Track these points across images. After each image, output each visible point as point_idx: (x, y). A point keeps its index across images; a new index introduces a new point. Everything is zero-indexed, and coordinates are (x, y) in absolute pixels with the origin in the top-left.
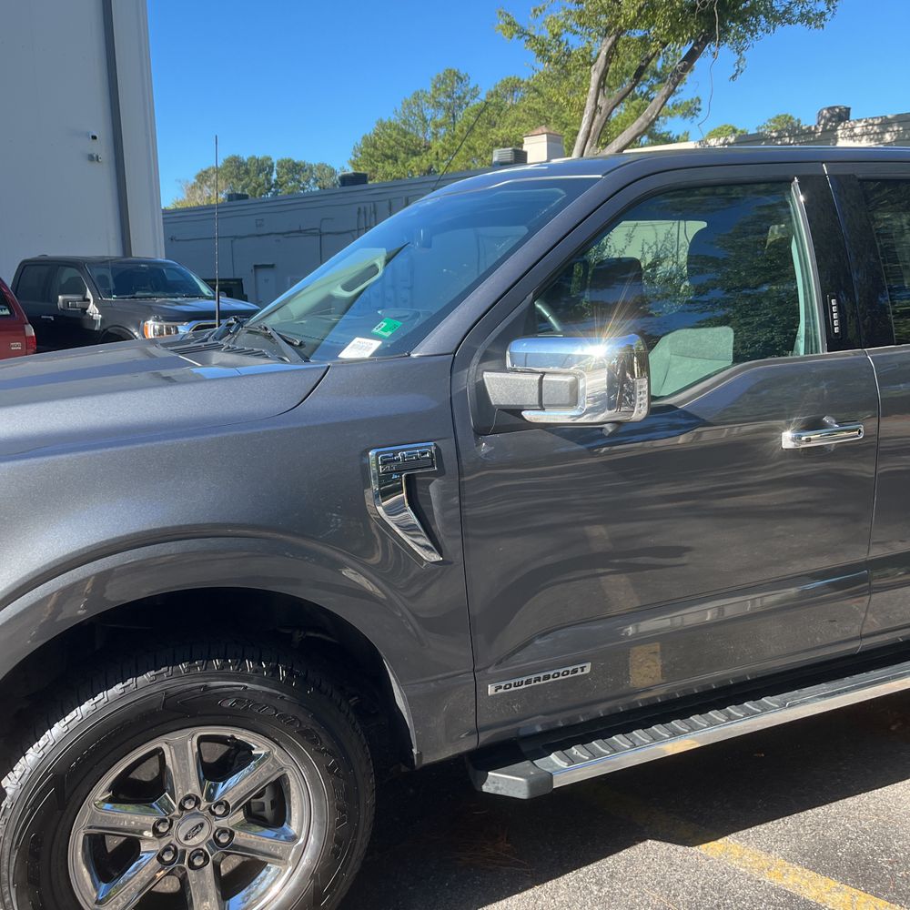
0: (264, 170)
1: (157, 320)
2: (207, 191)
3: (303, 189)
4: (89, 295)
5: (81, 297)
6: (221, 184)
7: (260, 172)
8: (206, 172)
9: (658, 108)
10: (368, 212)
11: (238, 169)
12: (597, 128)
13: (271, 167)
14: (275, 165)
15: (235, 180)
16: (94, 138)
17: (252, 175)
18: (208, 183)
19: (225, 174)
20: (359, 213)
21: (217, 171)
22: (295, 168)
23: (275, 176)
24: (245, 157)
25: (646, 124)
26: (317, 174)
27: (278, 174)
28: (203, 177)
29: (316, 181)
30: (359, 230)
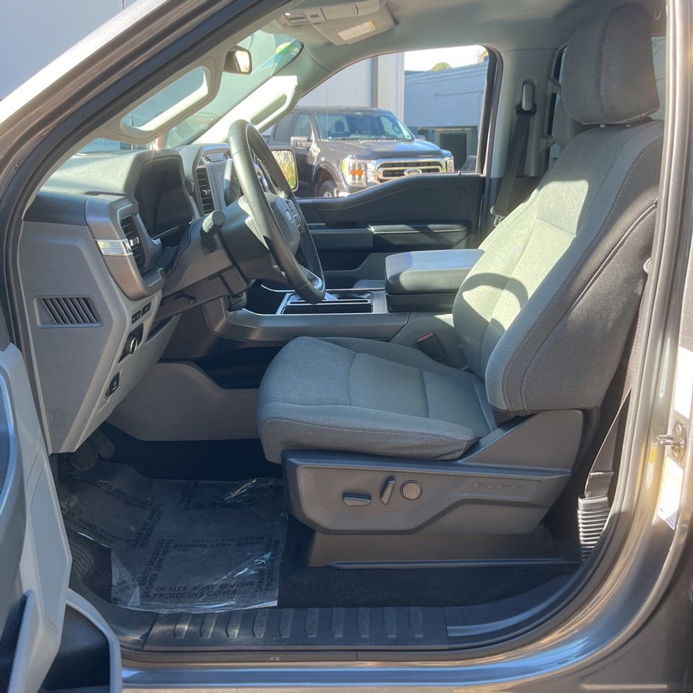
1: (352, 158)
4: (313, 137)
5: (306, 139)
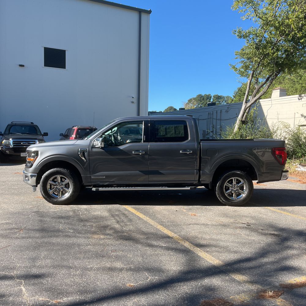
0: (209, 98)
2: (191, 105)
3: (221, 104)
6: (195, 103)
7: (207, 99)
8: (191, 99)
9: (267, 89)
10: (211, 114)
11: (201, 98)
12: (254, 94)
13: (211, 97)
14: (212, 97)
15: (199, 101)
16: (133, 98)
17: (205, 100)
18: (191, 103)
19: (197, 100)
20: (209, 114)
21: (194, 99)
22: (218, 97)
23: (212, 100)
24: (203, 94)
25: (263, 93)
26: (226, 99)
27: (213, 99)
28: (190, 101)
29: (225, 101)
30: (208, 119)
